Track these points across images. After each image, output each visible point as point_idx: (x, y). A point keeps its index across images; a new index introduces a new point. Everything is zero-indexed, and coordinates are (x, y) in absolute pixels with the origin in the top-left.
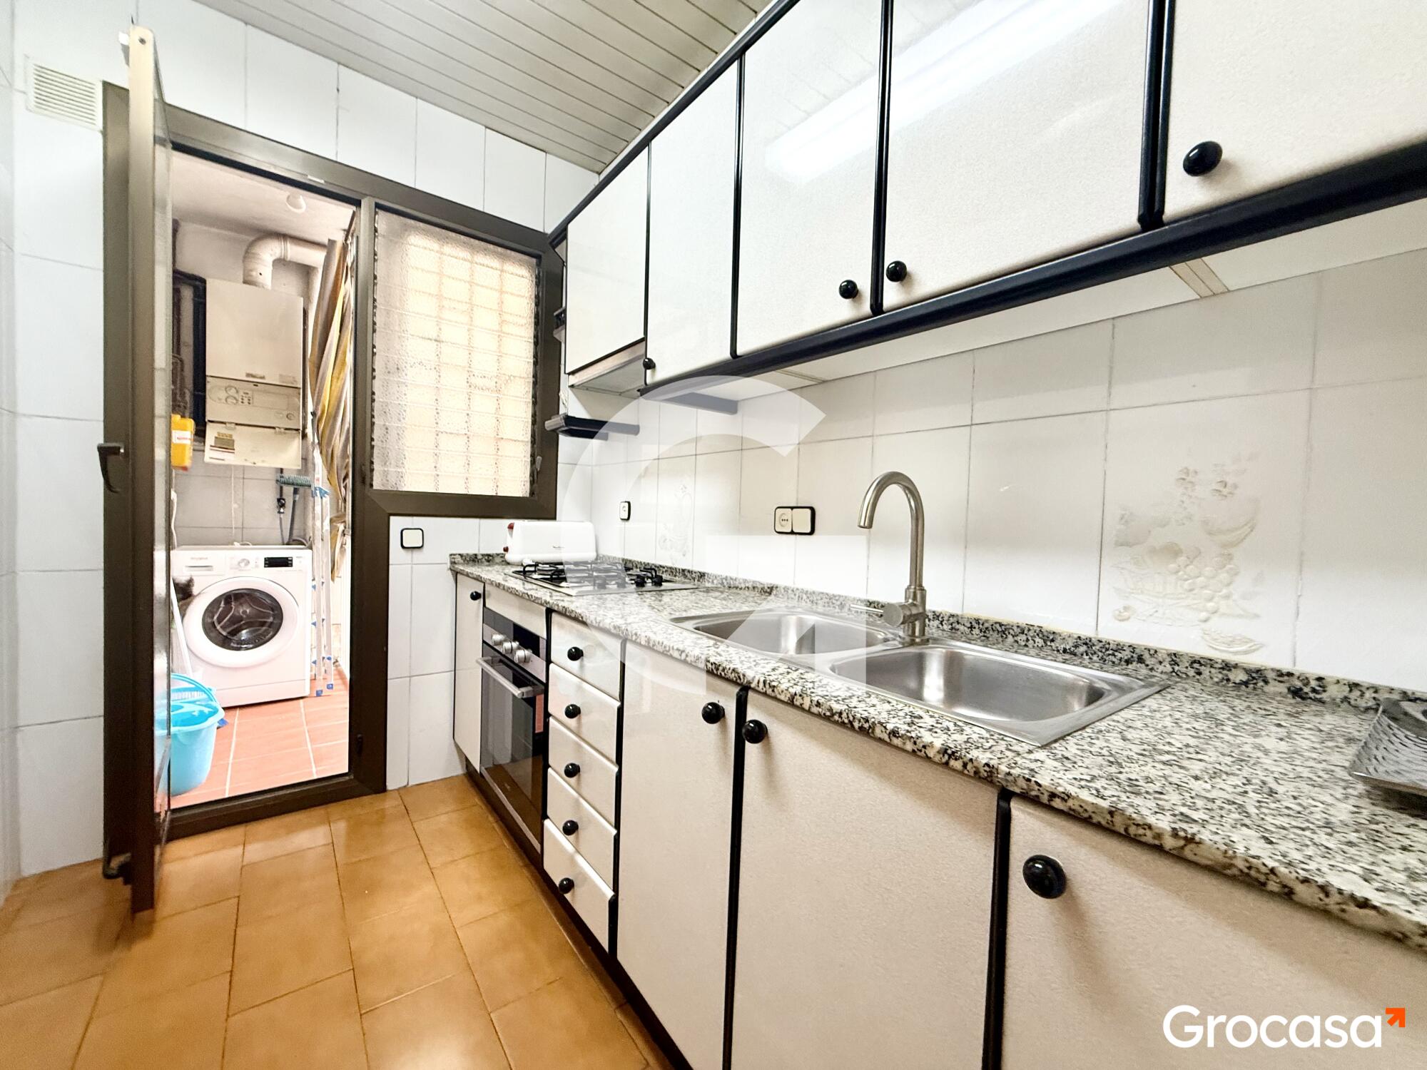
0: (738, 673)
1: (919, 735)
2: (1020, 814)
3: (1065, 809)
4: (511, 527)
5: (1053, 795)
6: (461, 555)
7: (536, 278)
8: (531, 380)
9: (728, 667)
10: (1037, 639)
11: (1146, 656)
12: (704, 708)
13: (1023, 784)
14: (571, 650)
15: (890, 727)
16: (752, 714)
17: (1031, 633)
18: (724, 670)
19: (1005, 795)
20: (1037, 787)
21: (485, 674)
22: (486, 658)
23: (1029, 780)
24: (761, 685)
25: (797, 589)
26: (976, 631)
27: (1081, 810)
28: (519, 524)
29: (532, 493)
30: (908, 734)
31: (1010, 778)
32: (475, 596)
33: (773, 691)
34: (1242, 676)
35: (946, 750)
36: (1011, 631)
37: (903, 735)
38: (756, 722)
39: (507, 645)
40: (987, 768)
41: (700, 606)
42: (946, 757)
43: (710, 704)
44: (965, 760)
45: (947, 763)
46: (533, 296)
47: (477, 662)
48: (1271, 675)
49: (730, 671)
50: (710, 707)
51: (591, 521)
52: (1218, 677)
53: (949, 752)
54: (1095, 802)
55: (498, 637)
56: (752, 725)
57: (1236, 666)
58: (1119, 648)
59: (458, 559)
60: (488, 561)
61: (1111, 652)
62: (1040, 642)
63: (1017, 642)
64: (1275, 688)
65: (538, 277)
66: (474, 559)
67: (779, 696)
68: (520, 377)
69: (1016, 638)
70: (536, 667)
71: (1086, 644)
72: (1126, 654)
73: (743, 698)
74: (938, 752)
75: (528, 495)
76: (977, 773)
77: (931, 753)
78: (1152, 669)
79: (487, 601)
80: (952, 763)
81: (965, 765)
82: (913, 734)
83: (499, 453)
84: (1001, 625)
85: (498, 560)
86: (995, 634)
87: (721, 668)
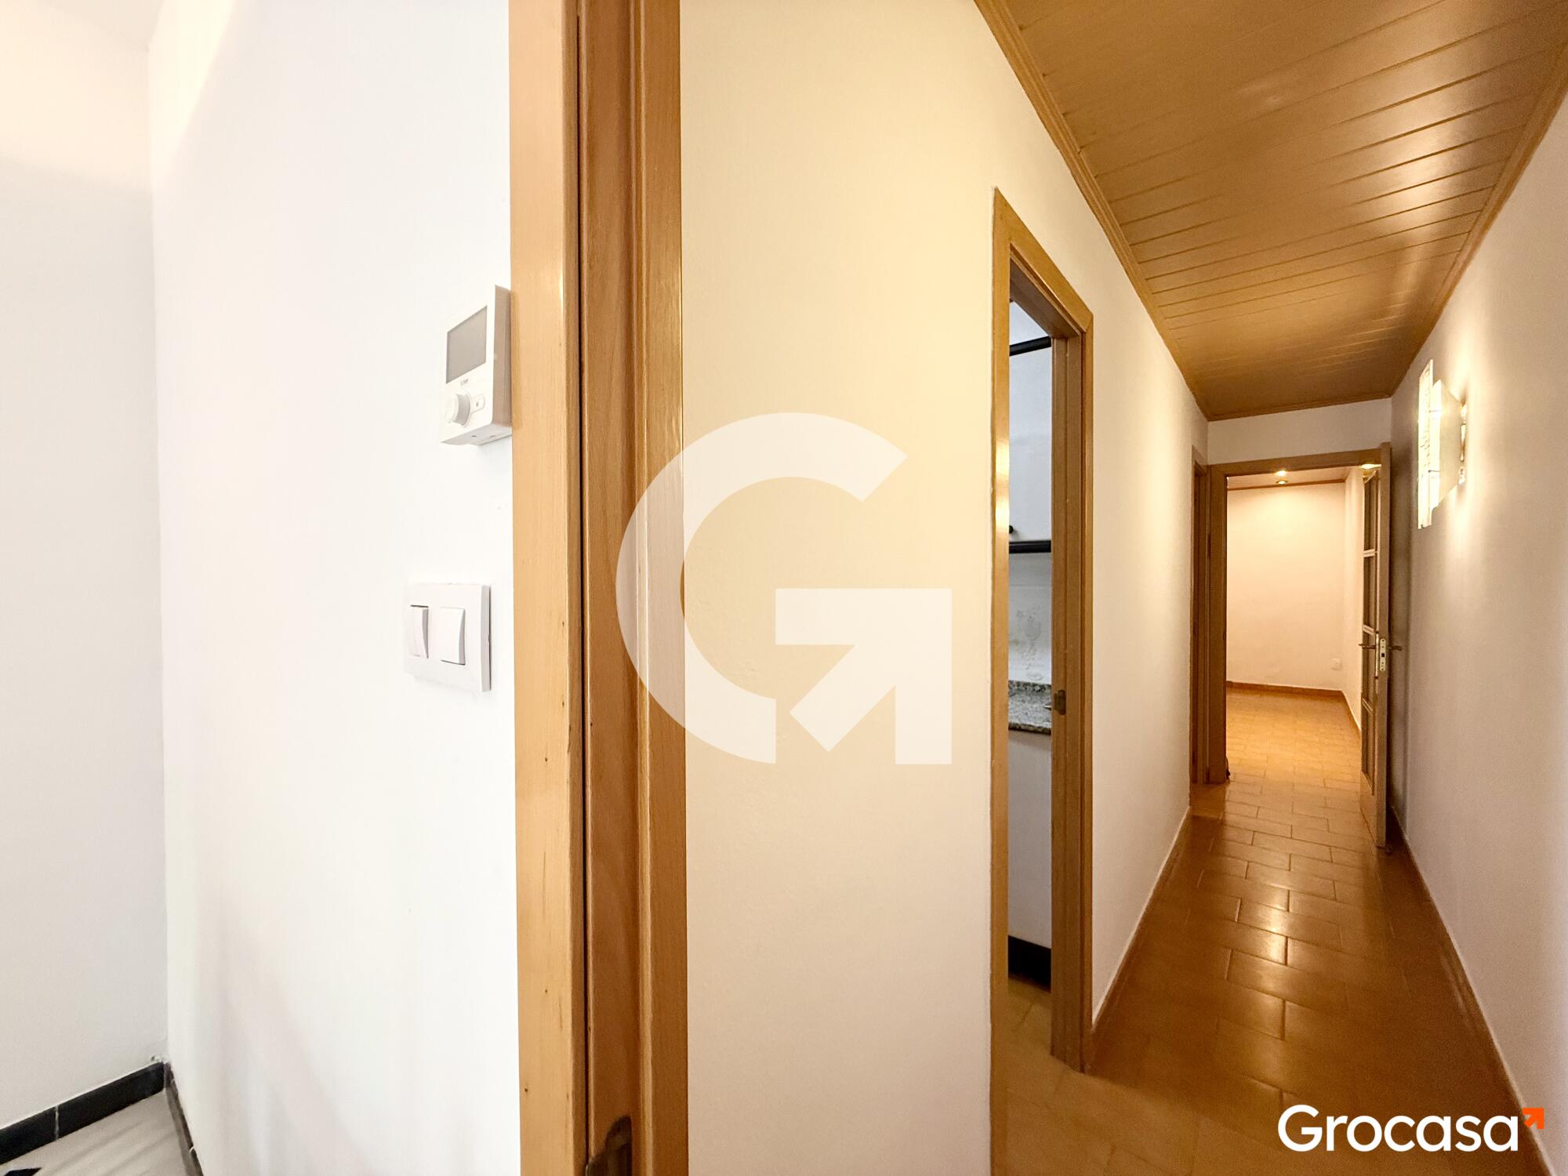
34: (1038, 688)
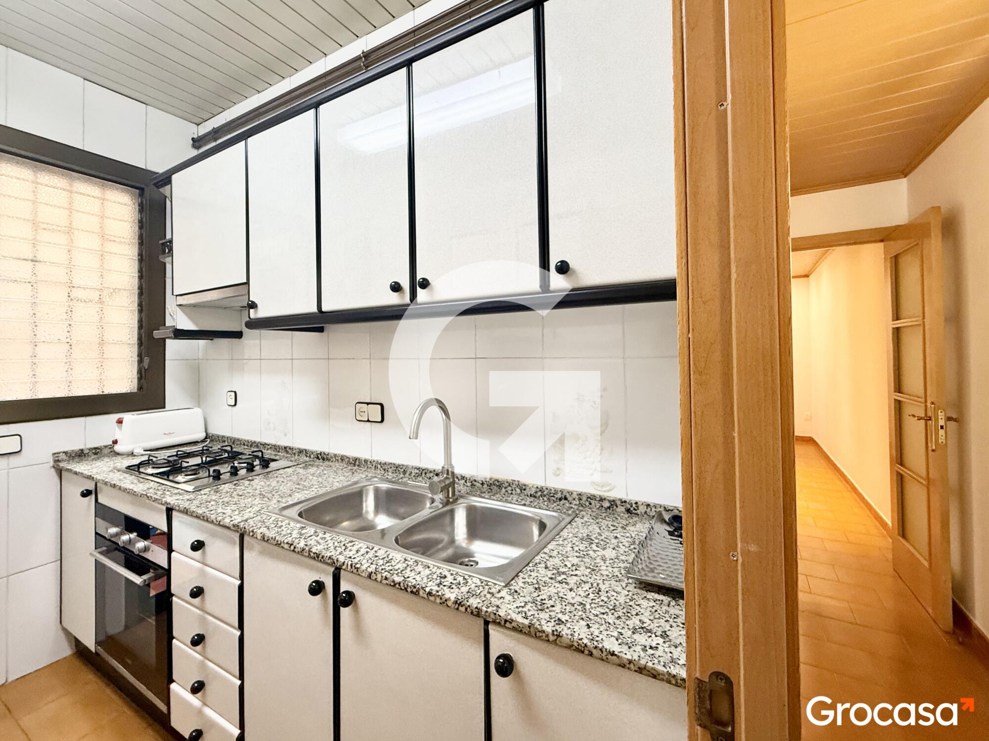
0: (333, 559)
1: (443, 593)
2: (493, 631)
3: (511, 627)
4: (120, 422)
5: (506, 621)
6: (66, 453)
7: (139, 205)
8: (136, 291)
9: (326, 555)
10: (517, 489)
11: (568, 496)
12: (310, 585)
13: (493, 616)
14: (193, 543)
15: (428, 589)
16: (344, 587)
17: (514, 486)
18: (323, 557)
19: (487, 623)
20: (499, 618)
21: (98, 565)
22: (100, 550)
23: (495, 614)
24: (349, 567)
25: (374, 461)
26: (485, 486)
27: (517, 627)
28: (127, 417)
29: (140, 388)
30: (438, 594)
31: (487, 614)
32: (86, 494)
33: (357, 571)
34: (607, 504)
35: (457, 601)
36: (504, 485)
37: (435, 594)
38: (347, 592)
39: (125, 537)
40: (477, 610)
41: (301, 487)
42: (457, 605)
43: (313, 582)
44: (466, 606)
45: (458, 609)
46: (137, 221)
47: (91, 554)
48: (618, 503)
49: (327, 558)
50: (314, 584)
51: (199, 407)
52: (598, 505)
53: (458, 602)
54: (523, 622)
55: (113, 530)
56: (344, 595)
57: (605, 499)
58: (556, 492)
59: (62, 456)
60: (96, 454)
61: (552, 495)
62: (518, 491)
63: (507, 491)
64: (621, 509)
65: (141, 205)
66: (81, 455)
67: (361, 574)
68: (125, 290)
69: (507, 489)
70: (158, 555)
71: (540, 491)
72: (559, 495)
73: (338, 574)
74: (453, 603)
75: (136, 390)
76: (472, 613)
77: (450, 604)
78: (571, 503)
79: (99, 496)
80: (460, 608)
81: (466, 609)
82: (440, 593)
83: (105, 357)
84: (498, 482)
85: (106, 451)
86: (495, 487)
87: (320, 556)
